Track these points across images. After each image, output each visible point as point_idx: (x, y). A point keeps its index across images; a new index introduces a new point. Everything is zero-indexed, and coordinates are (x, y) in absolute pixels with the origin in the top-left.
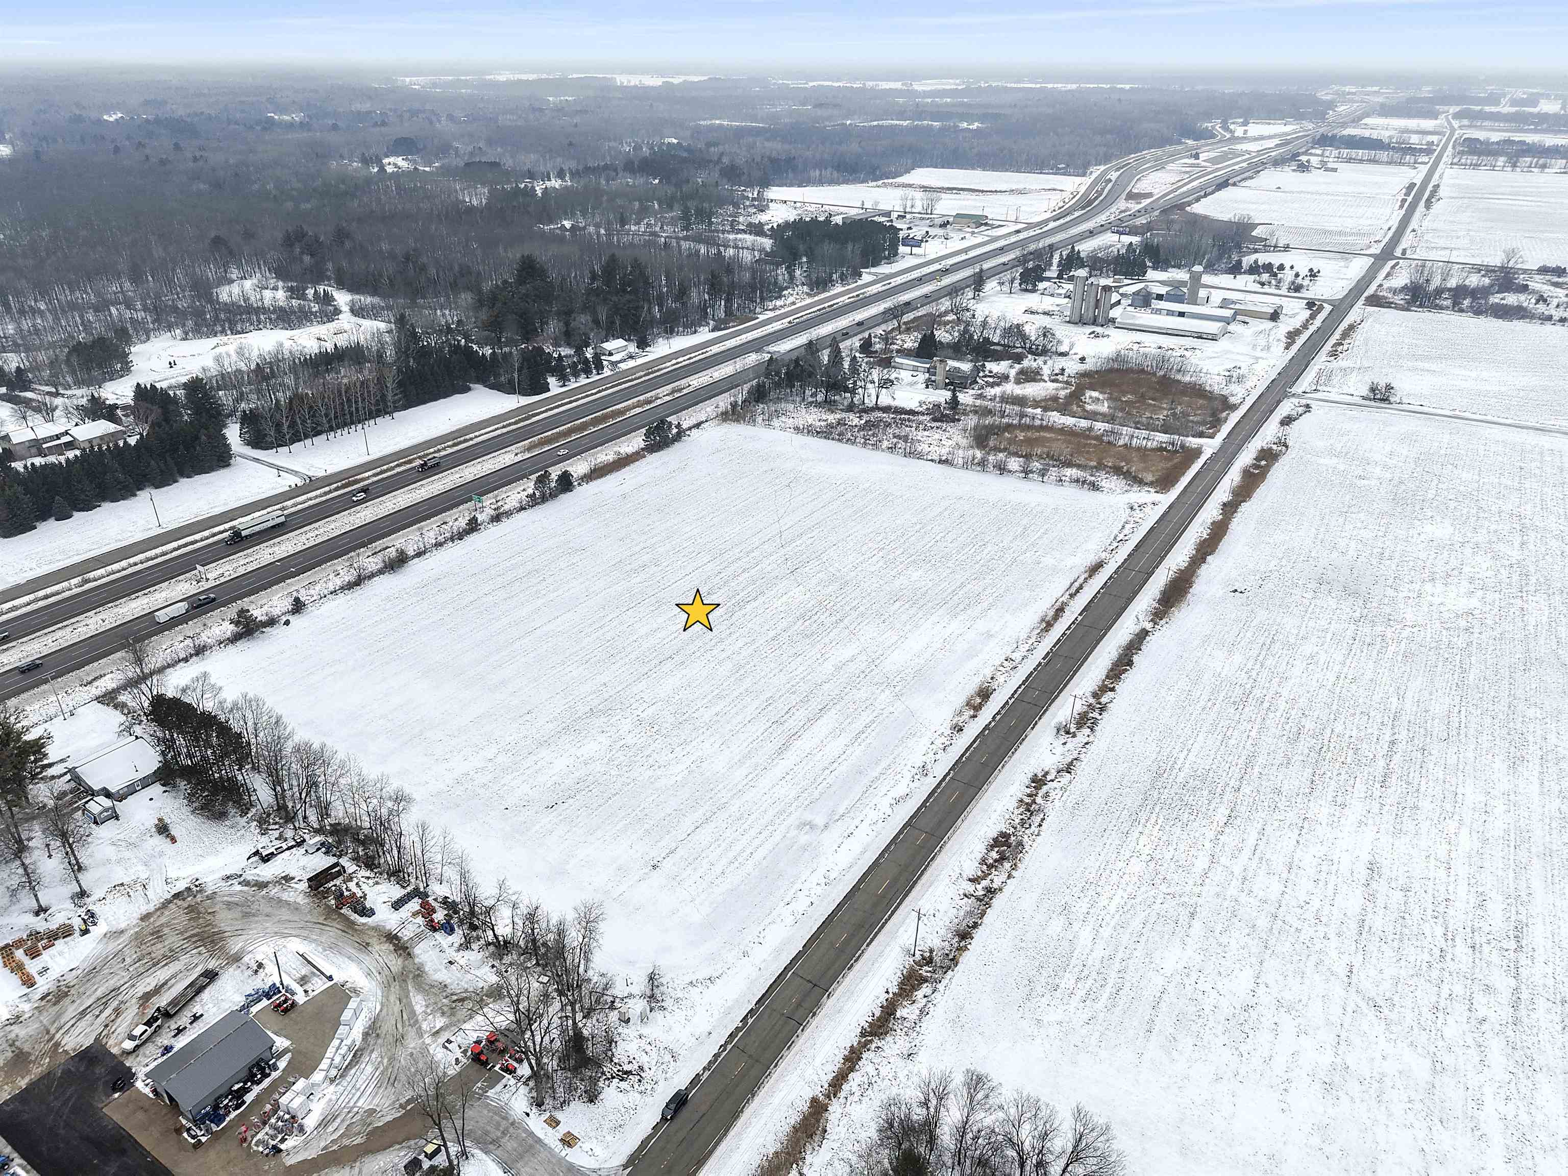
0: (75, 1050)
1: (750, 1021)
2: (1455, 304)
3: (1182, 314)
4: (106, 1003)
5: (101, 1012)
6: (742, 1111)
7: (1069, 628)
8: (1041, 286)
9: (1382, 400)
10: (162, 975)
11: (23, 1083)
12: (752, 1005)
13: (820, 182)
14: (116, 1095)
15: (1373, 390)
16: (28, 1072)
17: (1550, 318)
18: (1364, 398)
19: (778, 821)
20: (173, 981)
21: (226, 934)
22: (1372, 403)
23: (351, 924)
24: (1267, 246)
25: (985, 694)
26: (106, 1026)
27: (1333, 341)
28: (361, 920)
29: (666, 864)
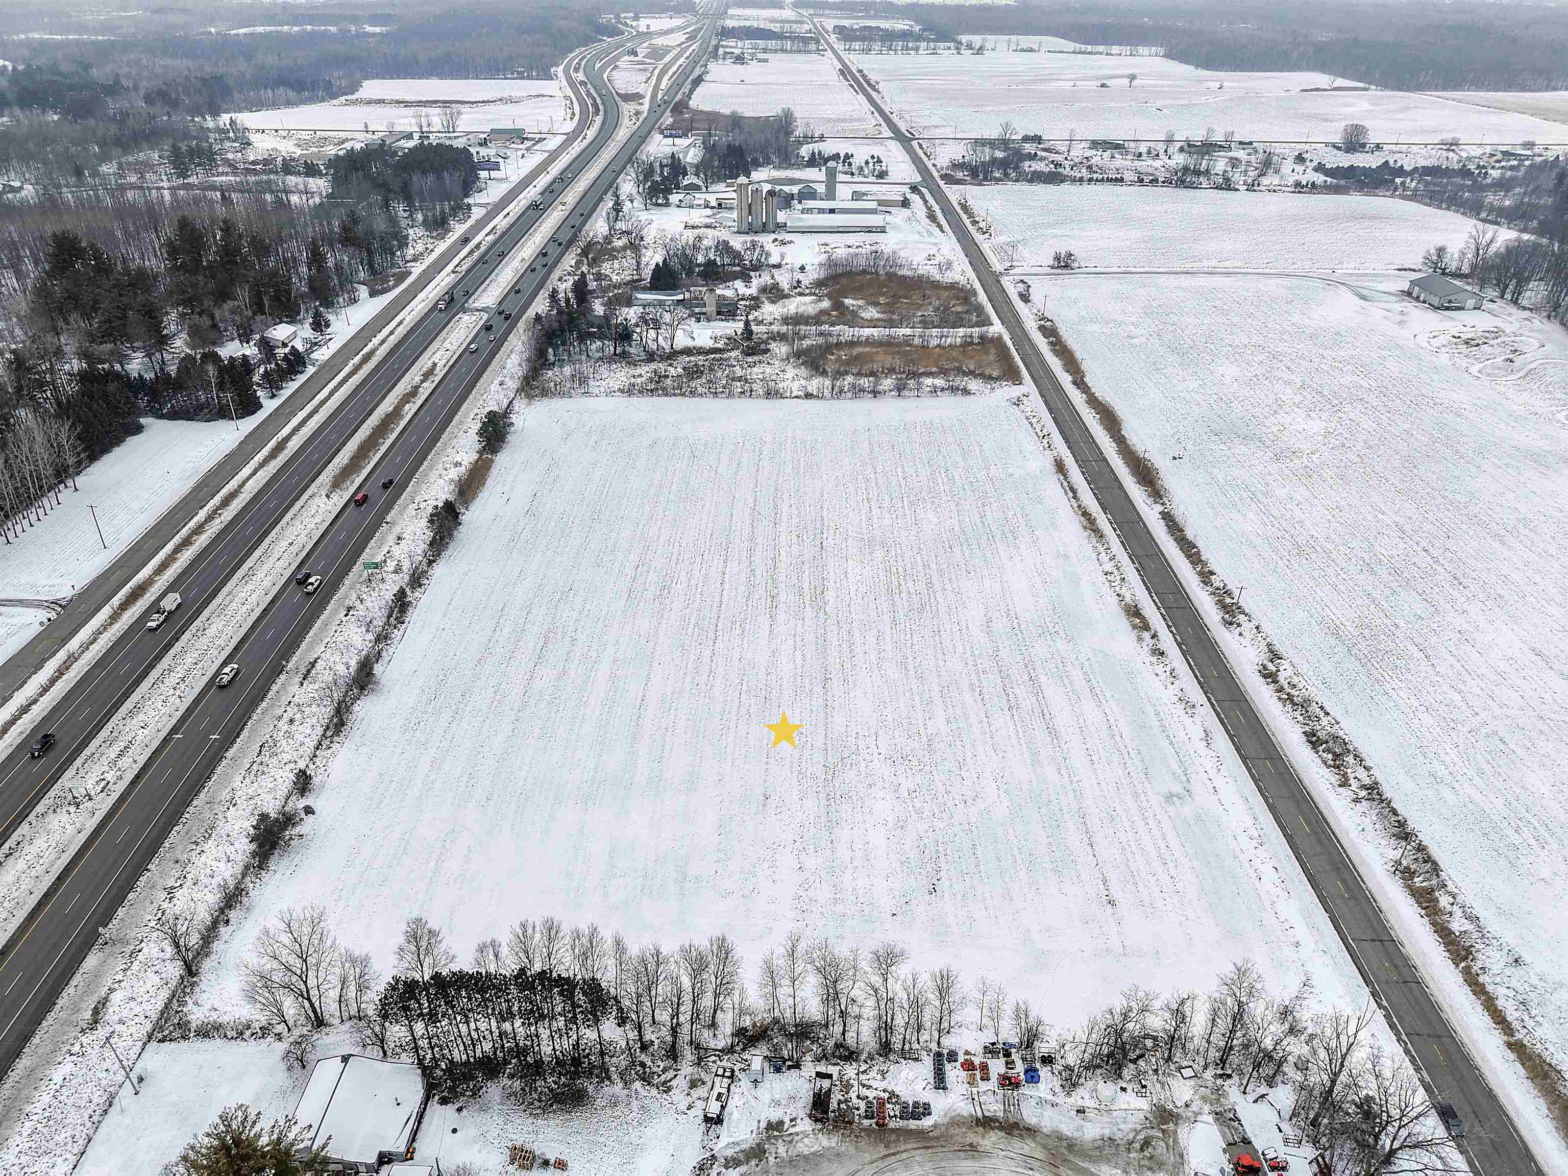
1: (1385, 1003)
2: (1006, 175)
3: (832, 211)
6: (1491, 1090)
7: (1115, 530)
8: (674, 198)
9: (1066, 267)
12: (1366, 991)
13: (274, 105)
15: (1057, 258)
17: (1081, 180)
18: (1052, 268)
19: (1144, 805)
22: (1059, 271)
23: (921, 1134)
24: (808, 139)
25: (1134, 612)
27: (967, 222)
28: (927, 1122)
29: (1116, 895)
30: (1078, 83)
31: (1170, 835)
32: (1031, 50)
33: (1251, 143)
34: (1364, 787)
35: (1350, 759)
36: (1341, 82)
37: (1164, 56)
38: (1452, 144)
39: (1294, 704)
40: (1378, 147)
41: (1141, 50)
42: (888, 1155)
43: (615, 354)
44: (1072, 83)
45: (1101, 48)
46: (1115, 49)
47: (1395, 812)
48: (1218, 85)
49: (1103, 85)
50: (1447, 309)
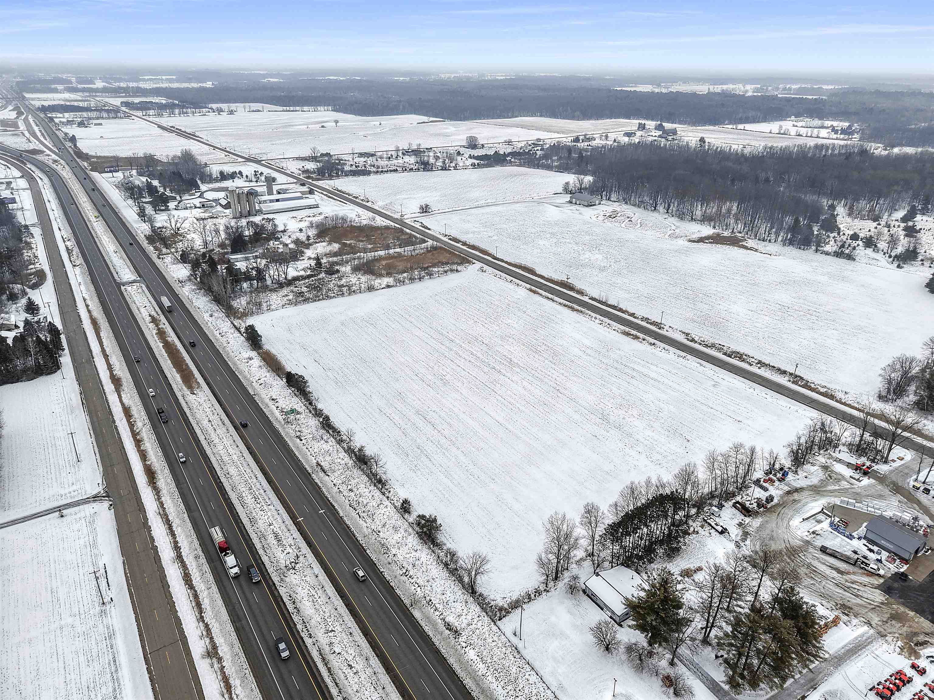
0: (884, 596)
3: (278, 200)
4: (848, 588)
5: (855, 589)
9: (426, 212)
10: (822, 568)
11: (912, 614)
14: (910, 577)
15: (421, 208)
16: (905, 612)
17: (378, 172)
18: (422, 213)
20: (827, 564)
21: (788, 546)
23: (779, 504)
25: (627, 333)
26: (865, 586)
27: (351, 198)
28: (776, 501)
29: (739, 419)
30: (309, 126)
31: (727, 396)
32: (259, 111)
33: (431, 148)
34: (757, 364)
35: (744, 357)
36: (432, 119)
37: (332, 111)
38: (509, 142)
39: (710, 347)
40: (483, 146)
41: (319, 108)
42: (778, 514)
43: (257, 288)
44: (306, 126)
45: (298, 108)
46: (306, 108)
47: (774, 367)
48: (378, 123)
49: (323, 127)
50: (591, 206)
